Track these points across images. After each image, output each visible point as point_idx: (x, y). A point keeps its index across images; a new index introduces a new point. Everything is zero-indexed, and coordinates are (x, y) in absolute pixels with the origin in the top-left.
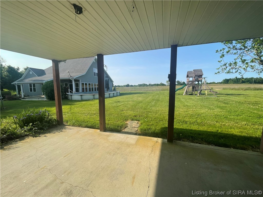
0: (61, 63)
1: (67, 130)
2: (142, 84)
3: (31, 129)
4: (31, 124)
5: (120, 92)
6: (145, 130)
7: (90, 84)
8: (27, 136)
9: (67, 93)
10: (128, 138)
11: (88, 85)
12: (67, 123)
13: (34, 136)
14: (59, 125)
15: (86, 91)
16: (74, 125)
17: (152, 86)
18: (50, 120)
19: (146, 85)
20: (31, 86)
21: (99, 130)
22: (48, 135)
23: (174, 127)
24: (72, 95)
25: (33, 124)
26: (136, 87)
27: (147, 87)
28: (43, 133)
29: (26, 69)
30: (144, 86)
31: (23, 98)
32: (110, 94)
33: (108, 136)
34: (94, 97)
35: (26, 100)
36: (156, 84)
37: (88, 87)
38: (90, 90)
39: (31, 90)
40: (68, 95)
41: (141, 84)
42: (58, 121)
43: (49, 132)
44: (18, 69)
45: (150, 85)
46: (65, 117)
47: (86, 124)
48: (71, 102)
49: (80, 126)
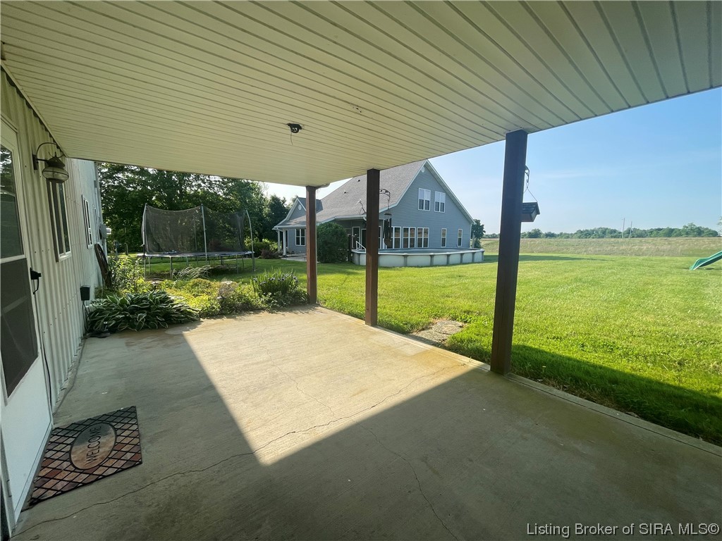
0: (319, 189)
1: (316, 312)
2: (593, 231)
3: (269, 302)
4: (270, 294)
5: (485, 254)
6: (462, 341)
7: (406, 230)
8: (263, 309)
9: (353, 250)
10: (408, 344)
11: (416, 232)
12: (325, 303)
13: (271, 312)
14: (309, 303)
15: (412, 246)
16: (332, 309)
17: (639, 236)
18: (297, 293)
19: (614, 234)
20: (298, 232)
21: (364, 322)
22: (287, 314)
23: (515, 341)
24: (360, 254)
25: (273, 295)
26: (568, 237)
27: (613, 239)
28: (284, 311)
29: (294, 200)
30: (603, 237)
31: (285, 257)
32: (448, 256)
33: (374, 333)
34: (406, 262)
35: (288, 259)
36: (660, 230)
37: (416, 237)
38: (420, 245)
39: (298, 243)
40: (353, 253)
41: (590, 228)
42: (307, 297)
43: (291, 311)
44: (284, 201)
45: (631, 233)
46: (321, 292)
47: (350, 308)
48: (353, 269)
49: (341, 310)
